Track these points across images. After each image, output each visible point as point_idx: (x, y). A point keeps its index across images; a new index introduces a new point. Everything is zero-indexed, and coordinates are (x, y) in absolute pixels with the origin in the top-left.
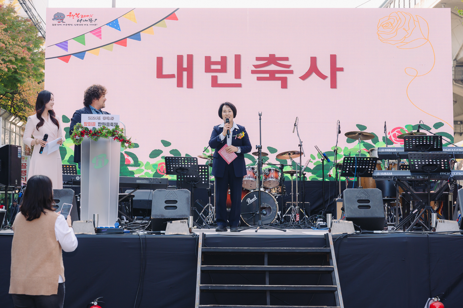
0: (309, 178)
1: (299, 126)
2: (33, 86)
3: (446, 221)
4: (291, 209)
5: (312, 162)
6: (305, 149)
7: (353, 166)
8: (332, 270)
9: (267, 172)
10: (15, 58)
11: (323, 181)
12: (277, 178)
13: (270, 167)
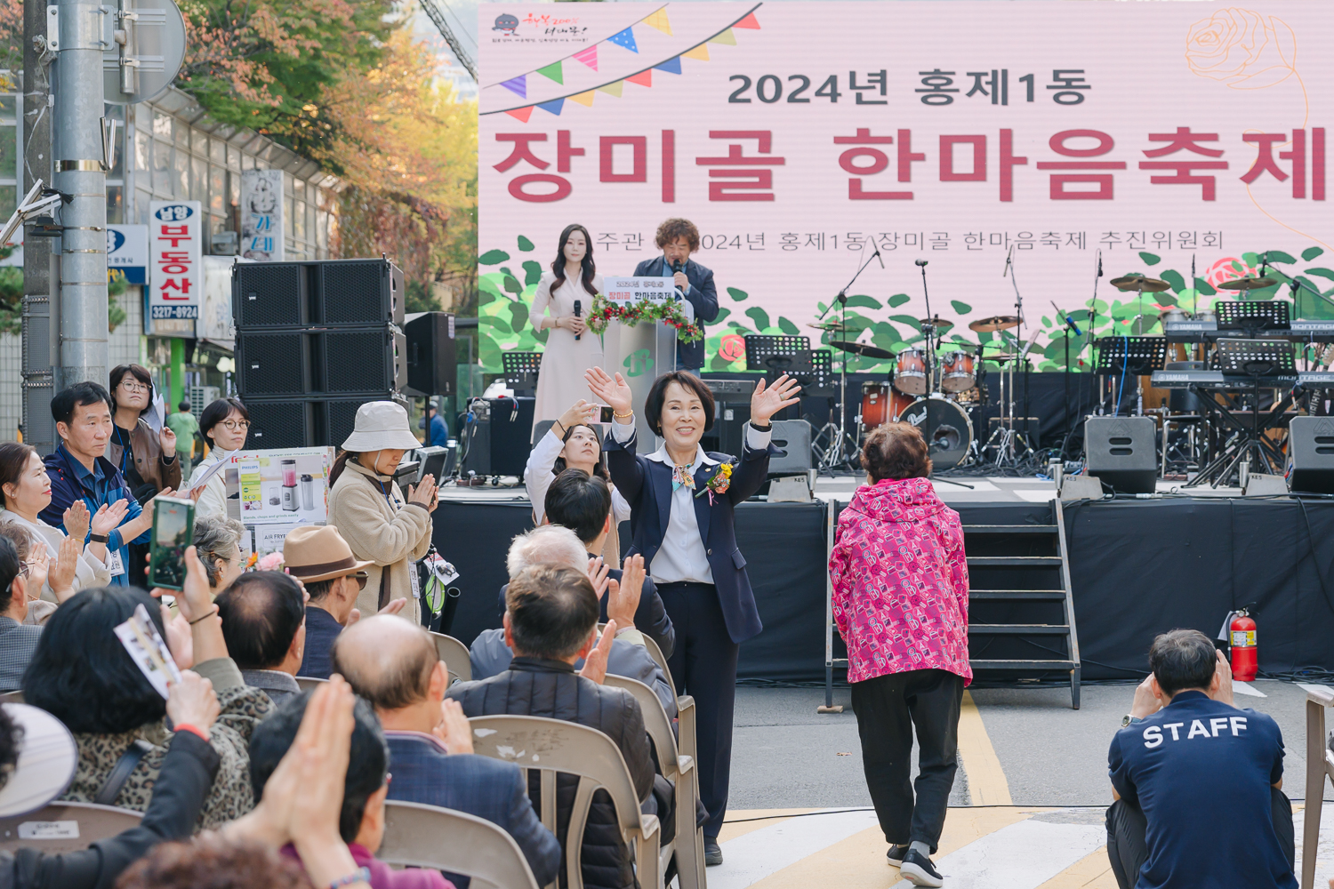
0: (1039, 367)
1: (1015, 263)
2: (362, 91)
3: (1263, 475)
4: (999, 434)
5: (1044, 332)
6: (1026, 312)
7: (1120, 353)
8: (1058, 563)
9: (950, 359)
10: (315, 20)
11: (1068, 374)
12: (970, 372)
13: (957, 349)
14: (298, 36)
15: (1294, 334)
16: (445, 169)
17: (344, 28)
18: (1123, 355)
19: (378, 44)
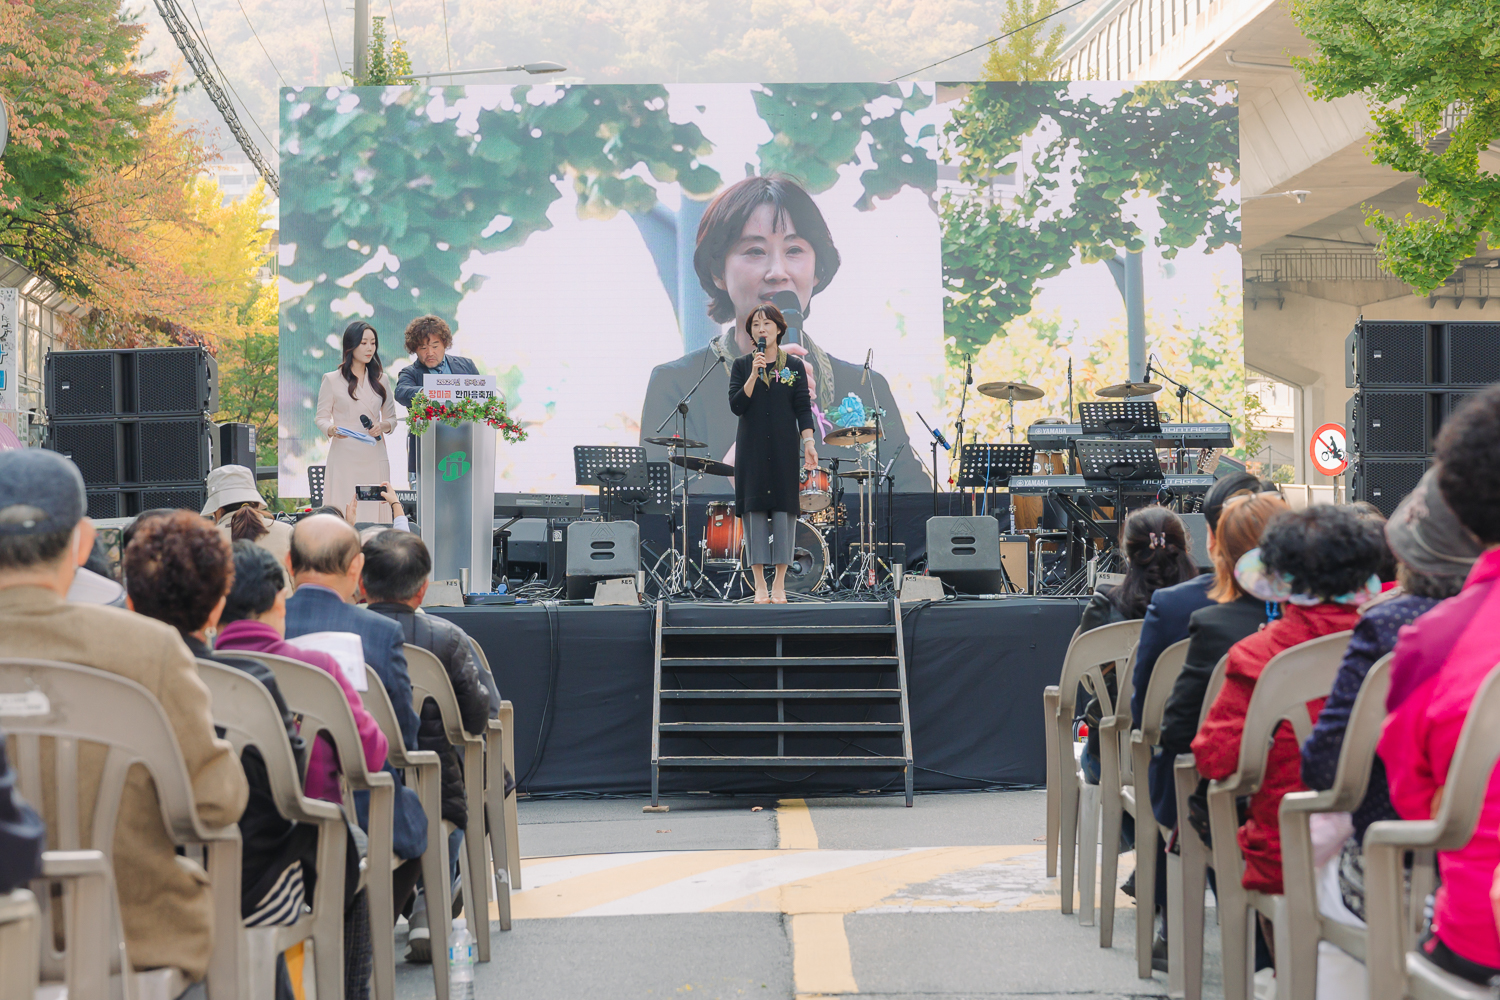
2: (116, 190)
10: (61, 105)
14: (40, 125)
15: (1165, 438)
16: (212, 289)
17: (95, 114)
18: (986, 465)
19: (134, 133)
